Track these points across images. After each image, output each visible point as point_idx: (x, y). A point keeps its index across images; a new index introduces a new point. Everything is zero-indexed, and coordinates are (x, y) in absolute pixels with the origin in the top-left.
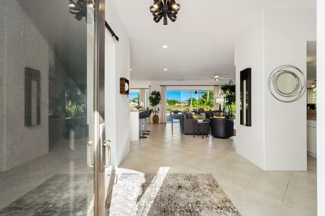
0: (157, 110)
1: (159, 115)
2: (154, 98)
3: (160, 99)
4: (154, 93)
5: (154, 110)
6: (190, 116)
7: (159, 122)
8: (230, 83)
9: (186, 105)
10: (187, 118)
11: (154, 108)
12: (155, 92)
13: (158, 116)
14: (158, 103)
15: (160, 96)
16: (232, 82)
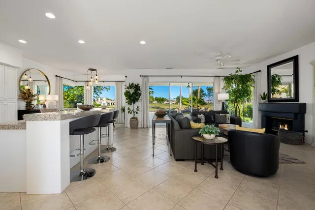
0: (135, 110)
1: (139, 116)
2: (131, 93)
3: (140, 94)
4: (131, 86)
5: (132, 109)
6: (185, 125)
7: (139, 126)
8: (237, 71)
9: (175, 102)
10: (181, 127)
11: (131, 107)
12: (133, 84)
13: (136, 118)
14: (137, 100)
15: (139, 90)
16: (241, 71)
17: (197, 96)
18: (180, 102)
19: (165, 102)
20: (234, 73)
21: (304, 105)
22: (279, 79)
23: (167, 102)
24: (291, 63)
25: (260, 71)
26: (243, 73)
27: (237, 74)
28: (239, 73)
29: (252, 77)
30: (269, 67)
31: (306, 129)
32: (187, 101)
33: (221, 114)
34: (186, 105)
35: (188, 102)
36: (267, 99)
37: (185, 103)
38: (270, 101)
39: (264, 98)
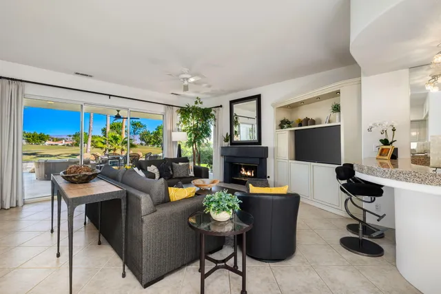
8: (196, 103)
9: (70, 143)
16: (201, 103)
17: (120, 134)
18: (90, 143)
19: (48, 143)
20: (192, 104)
21: (266, 149)
22: (236, 118)
23: (51, 142)
24: (254, 102)
25: (221, 106)
26: (203, 106)
27: (196, 106)
28: (199, 105)
29: (213, 112)
30: (232, 103)
31: (268, 175)
32: (103, 141)
33: (180, 164)
34: (102, 148)
35: (104, 144)
36: (229, 142)
37: (100, 145)
38: (232, 143)
39: (226, 140)
